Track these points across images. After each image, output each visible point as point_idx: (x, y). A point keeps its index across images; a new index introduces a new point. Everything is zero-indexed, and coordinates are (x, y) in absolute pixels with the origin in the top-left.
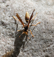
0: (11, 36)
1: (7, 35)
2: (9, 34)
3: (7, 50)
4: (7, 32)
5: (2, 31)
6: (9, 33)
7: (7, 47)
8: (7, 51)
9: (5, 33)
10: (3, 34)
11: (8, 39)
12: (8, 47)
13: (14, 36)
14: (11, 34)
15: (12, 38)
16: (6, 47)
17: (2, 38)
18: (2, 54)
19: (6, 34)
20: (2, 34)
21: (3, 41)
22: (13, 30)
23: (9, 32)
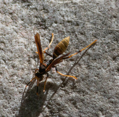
0: (41, 25)
1: (32, 23)
2: (36, 21)
3: (32, 57)
4: (32, 16)
5: (20, 15)
6: (36, 19)
7: (32, 50)
8: (31, 59)
9: (26, 18)
10: (22, 20)
11: (33, 31)
12: (34, 49)
13: (46, 25)
14: (40, 21)
15: (43, 30)
16: (29, 49)
17: (19, 29)
18: (20, 65)
19: (28, 21)
20: (21, 22)
21: (23, 37)
22: (45, 13)
23: (36, 17)
